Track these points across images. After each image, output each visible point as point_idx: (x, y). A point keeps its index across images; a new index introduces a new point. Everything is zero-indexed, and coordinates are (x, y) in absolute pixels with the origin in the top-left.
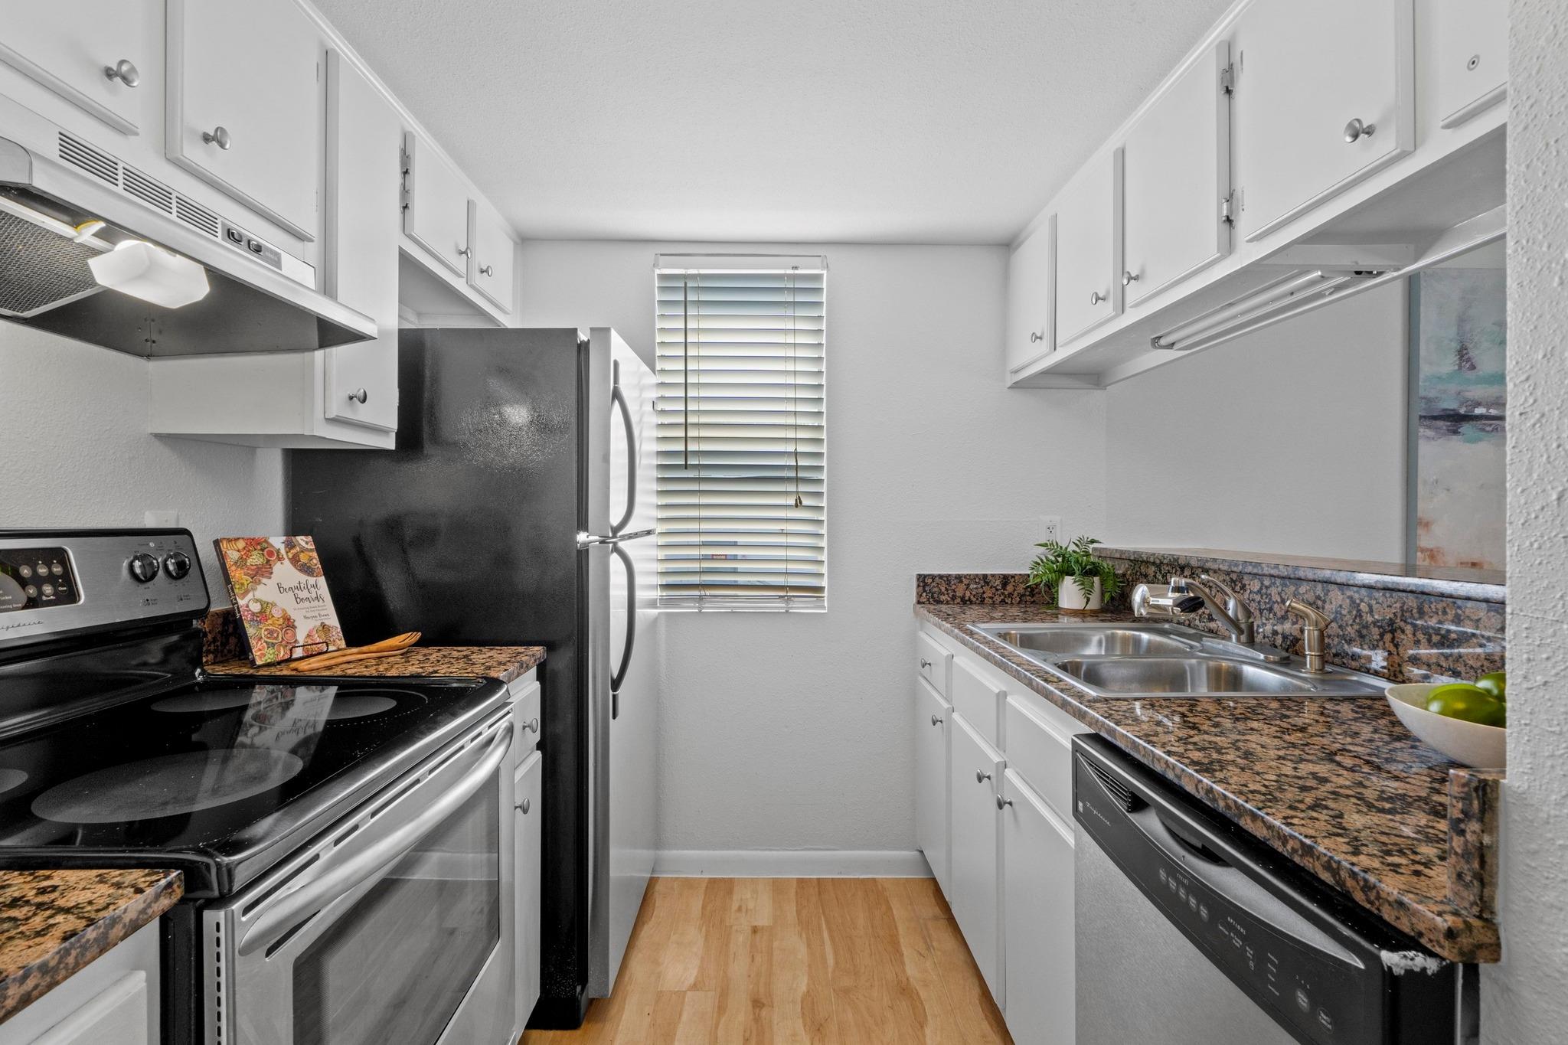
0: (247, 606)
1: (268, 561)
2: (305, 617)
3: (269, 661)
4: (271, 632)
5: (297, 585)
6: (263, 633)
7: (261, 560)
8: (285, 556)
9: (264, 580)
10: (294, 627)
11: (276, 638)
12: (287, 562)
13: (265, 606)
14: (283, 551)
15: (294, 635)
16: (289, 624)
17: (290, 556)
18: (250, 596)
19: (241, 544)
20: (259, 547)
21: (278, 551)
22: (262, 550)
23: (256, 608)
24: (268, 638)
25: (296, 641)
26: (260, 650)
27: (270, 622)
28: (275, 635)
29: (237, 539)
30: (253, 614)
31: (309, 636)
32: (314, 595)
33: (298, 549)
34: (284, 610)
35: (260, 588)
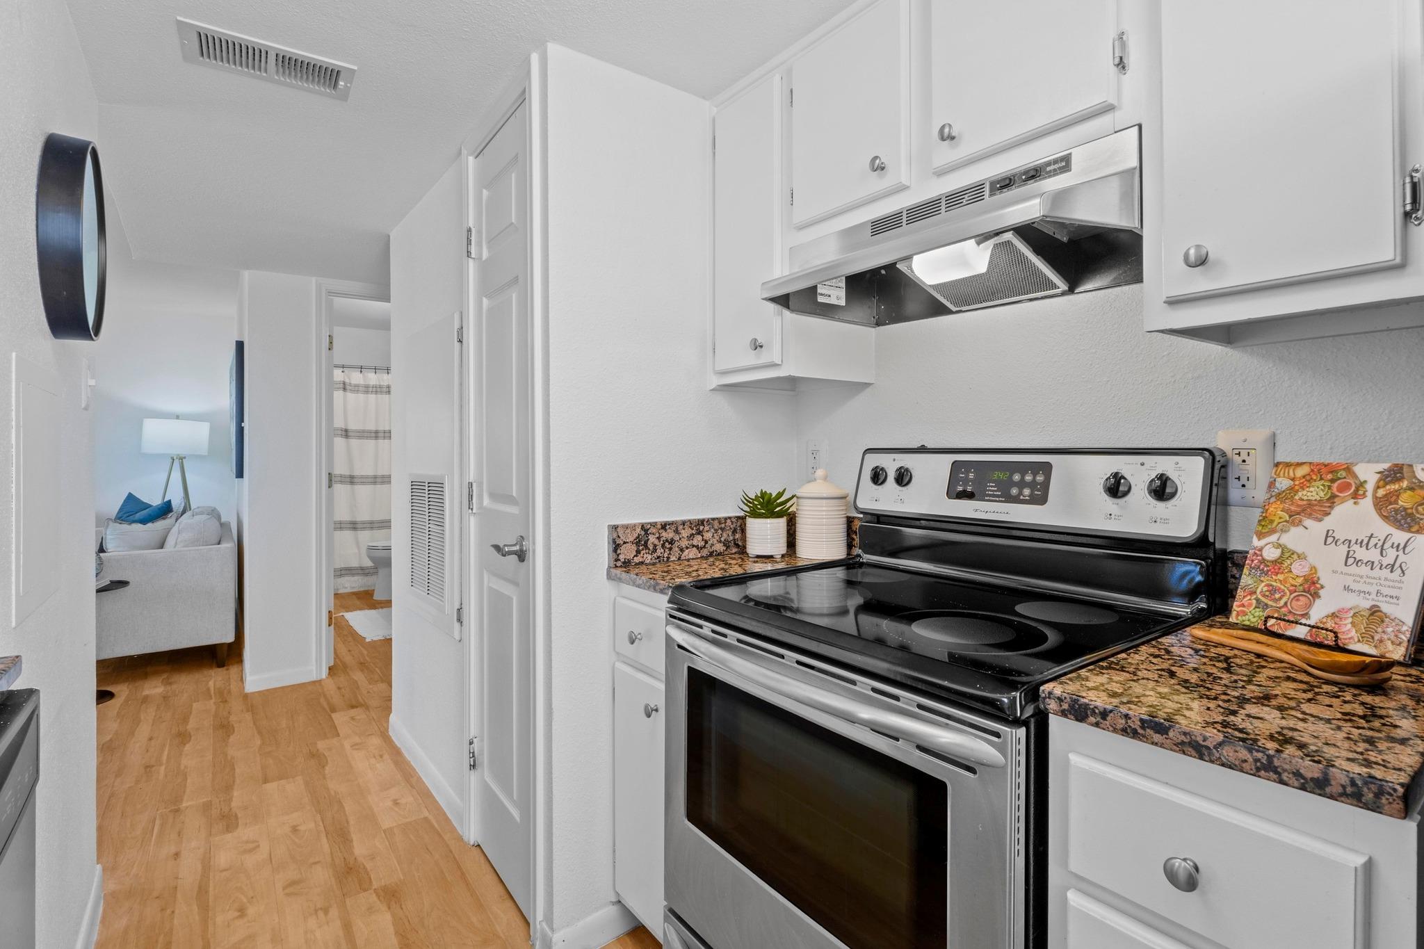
0: (1261, 550)
1: (1333, 496)
2: (1347, 588)
3: (1247, 623)
4: (1273, 590)
5: (1363, 536)
6: (1262, 587)
7: (1322, 494)
8: (1370, 494)
9: (1308, 522)
10: (1316, 595)
11: (1277, 600)
12: (1367, 503)
13: (1287, 554)
14: (1370, 487)
15: (1310, 606)
16: (1311, 588)
17: (1381, 492)
18: (1273, 538)
19: (1301, 472)
20: (1330, 476)
21: (1362, 484)
22: (1333, 481)
23: (1271, 554)
24: (1264, 596)
25: (1306, 615)
26: (1243, 605)
27: (1280, 577)
28: (1277, 596)
29: (1299, 464)
30: (1263, 561)
31: (1333, 615)
32: (1388, 560)
33: (1405, 484)
34: (1313, 569)
35: (1295, 531)
